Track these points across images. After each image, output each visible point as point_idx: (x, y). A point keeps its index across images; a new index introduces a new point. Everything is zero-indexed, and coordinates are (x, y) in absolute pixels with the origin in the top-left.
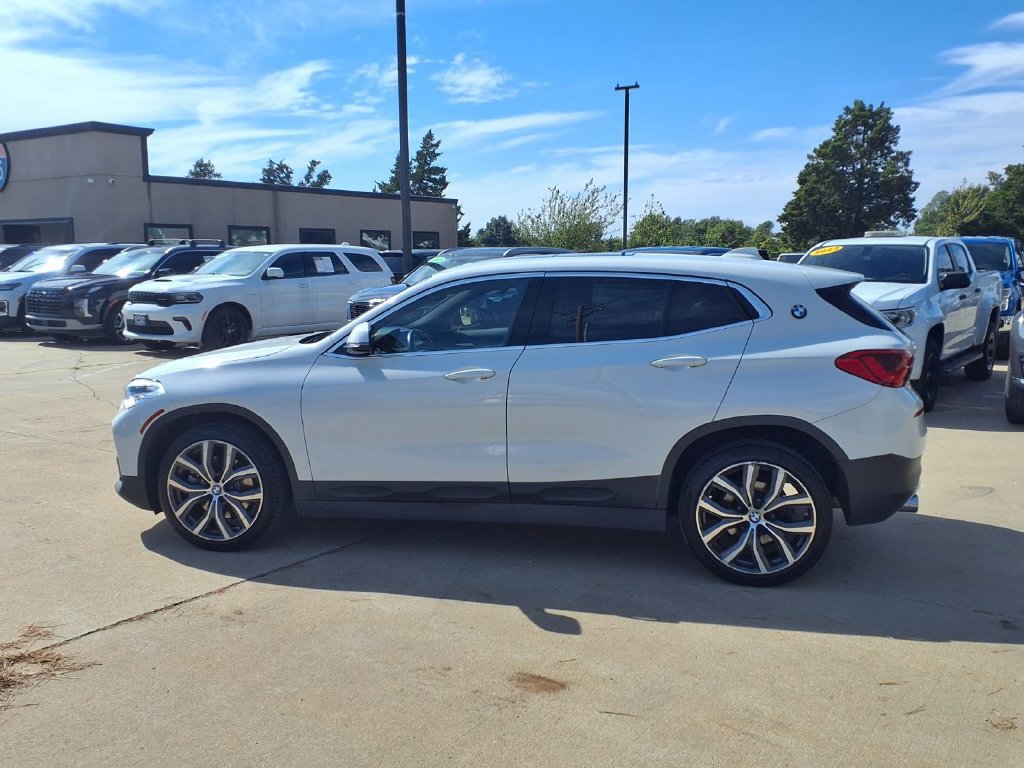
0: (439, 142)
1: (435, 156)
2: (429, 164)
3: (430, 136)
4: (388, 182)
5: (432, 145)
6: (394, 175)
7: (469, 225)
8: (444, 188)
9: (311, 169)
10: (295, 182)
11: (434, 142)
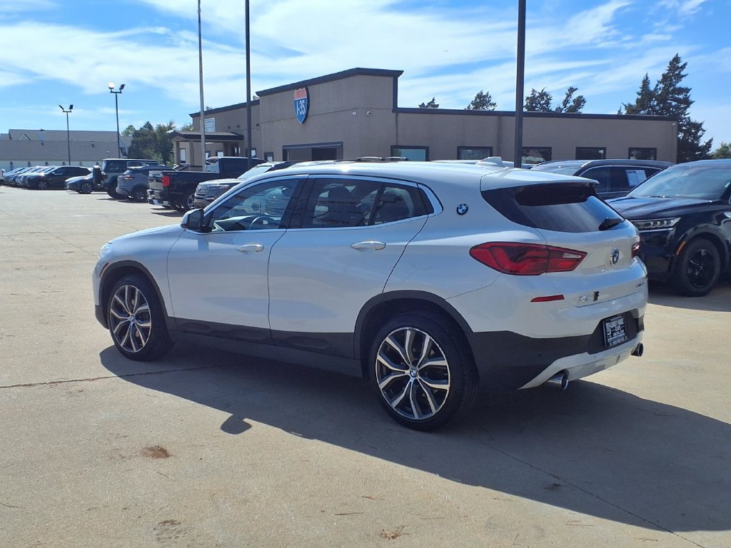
0: (685, 65)
1: (680, 77)
2: (674, 86)
3: (676, 59)
4: (634, 103)
5: (678, 68)
6: (640, 97)
7: (711, 141)
8: (688, 107)
9: (569, 96)
10: (553, 107)
11: (680, 65)
